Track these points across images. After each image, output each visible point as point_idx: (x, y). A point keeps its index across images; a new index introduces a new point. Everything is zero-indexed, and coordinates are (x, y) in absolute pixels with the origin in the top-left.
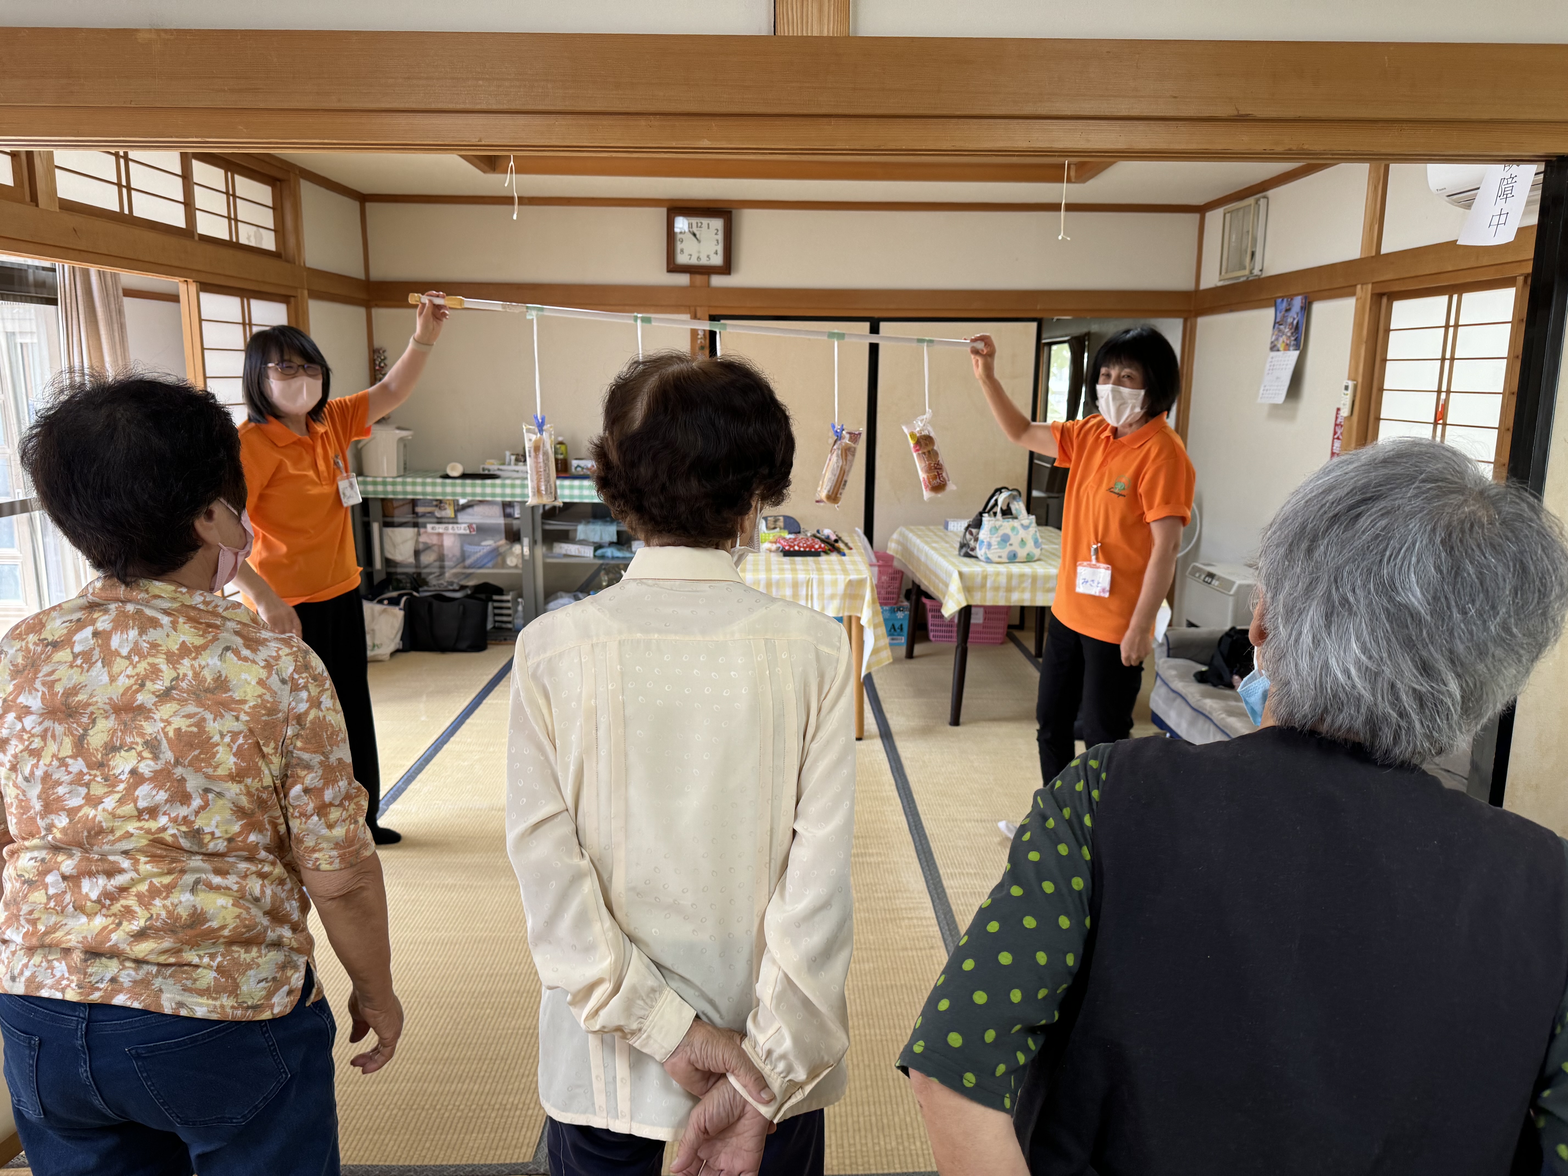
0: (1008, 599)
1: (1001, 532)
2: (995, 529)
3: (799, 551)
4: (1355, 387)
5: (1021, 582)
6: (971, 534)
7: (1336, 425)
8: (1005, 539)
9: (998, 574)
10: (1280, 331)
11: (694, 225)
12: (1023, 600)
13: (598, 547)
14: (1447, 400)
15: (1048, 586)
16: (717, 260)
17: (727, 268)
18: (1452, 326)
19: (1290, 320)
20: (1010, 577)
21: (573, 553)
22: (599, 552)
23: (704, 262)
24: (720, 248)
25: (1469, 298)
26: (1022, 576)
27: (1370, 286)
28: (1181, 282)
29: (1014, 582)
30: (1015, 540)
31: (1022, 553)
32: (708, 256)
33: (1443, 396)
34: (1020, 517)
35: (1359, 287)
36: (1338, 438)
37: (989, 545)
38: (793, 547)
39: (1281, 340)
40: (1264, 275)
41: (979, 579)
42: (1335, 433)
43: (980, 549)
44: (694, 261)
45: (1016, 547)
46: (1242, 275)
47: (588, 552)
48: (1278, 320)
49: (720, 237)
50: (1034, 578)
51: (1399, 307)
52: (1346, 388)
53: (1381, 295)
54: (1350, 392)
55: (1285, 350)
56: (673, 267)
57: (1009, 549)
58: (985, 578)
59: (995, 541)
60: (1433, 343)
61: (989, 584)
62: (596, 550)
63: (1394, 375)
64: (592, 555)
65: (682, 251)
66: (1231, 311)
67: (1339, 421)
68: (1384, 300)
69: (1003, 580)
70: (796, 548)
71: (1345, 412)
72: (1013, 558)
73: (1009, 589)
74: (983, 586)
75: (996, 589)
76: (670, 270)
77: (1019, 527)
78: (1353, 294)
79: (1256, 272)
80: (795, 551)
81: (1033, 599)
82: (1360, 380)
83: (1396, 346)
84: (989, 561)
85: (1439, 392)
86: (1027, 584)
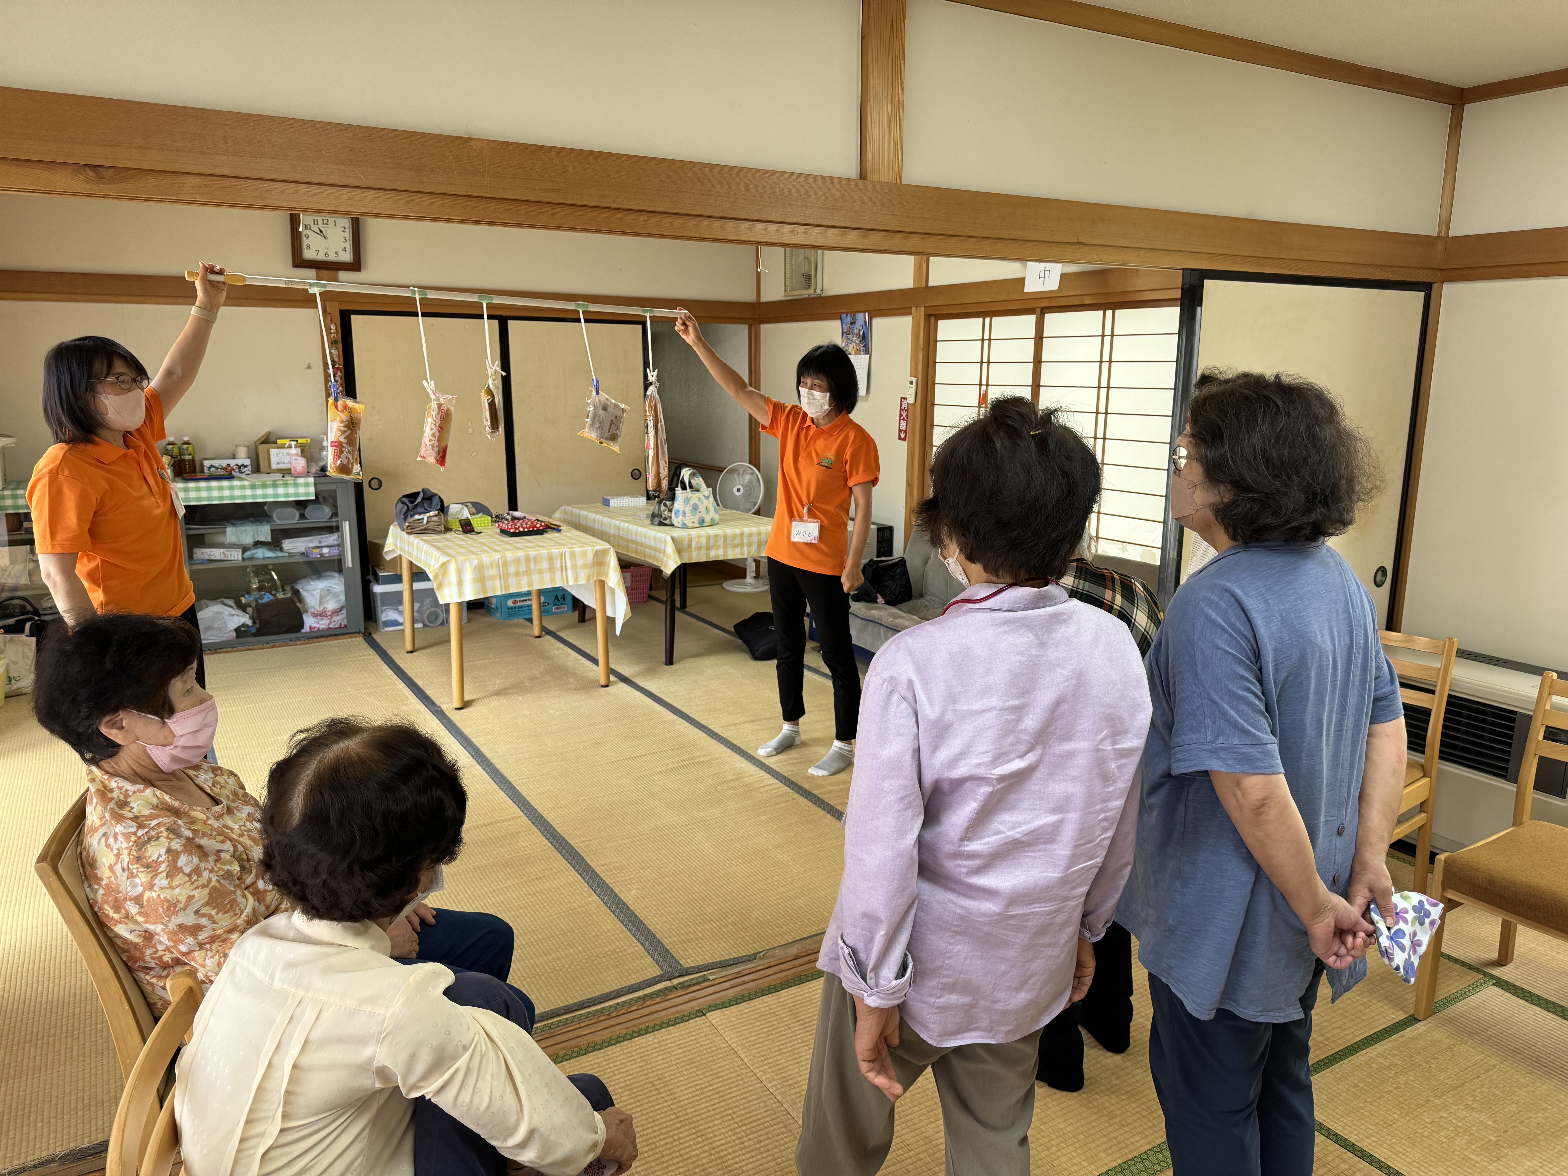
0: (708, 555)
1: (692, 502)
2: (687, 500)
3: (524, 532)
4: (917, 381)
5: (716, 542)
6: (665, 505)
7: (901, 410)
8: (695, 508)
9: (699, 536)
10: (848, 339)
11: (320, 222)
12: (718, 556)
13: (245, 549)
14: (987, 390)
15: (735, 542)
16: (346, 257)
17: (356, 265)
18: (986, 340)
19: (856, 331)
20: (708, 538)
21: (218, 558)
22: (248, 554)
23: (332, 258)
24: (349, 245)
25: (998, 321)
26: (717, 536)
27: (923, 309)
28: (743, 294)
29: (712, 541)
30: (702, 508)
31: (708, 519)
32: (336, 253)
33: (984, 388)
34: (701, 490)
35: (914, 309)
36: (904, 419)
37: (684, 513)
38: (518, 529)
39: (851, 346)
40: (824, 295)
41: (686, 542)
42: (901, 415)
43: (677, 517)
44: (321, 257)
45: (703, 514)
46: (805, 293)
47: (236, 555)
48: (845, 330)
49: (348, 234)
50: (725, 537)
51: (942, 324)
52: (911, 383)
53: (930, 315)
54: (914, 385)
55: (856, 354)
56: (299, 262)
57: (699, 515)
58: (690, 540)
59: (688, 509)
60: (974, 351)
61: (693, 546)
62: (243, 553)
63: (942, 373)
64: (240, 558)
65: (308, 246)
66: (797, 321)
67: (903, 406)
68: (933, 319)
69: (703, 541)
70: (521, 529)
71: (911, 400)
72: (702, 523)
73: (708, 548)
74: (690, 546)
75: (699, 548)
76: (296, 265)
77: (703, 498)
78: (910, 314)
79: (818, 291)
80: (520, 532)
81: (725, 555)
82: (920, 377)
83: (943, 352)
84: (685, 527)
85: (980, 385)
86: (721, 542)
